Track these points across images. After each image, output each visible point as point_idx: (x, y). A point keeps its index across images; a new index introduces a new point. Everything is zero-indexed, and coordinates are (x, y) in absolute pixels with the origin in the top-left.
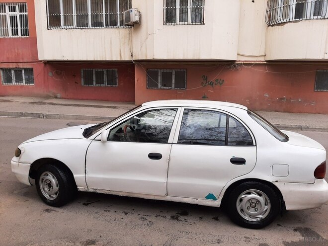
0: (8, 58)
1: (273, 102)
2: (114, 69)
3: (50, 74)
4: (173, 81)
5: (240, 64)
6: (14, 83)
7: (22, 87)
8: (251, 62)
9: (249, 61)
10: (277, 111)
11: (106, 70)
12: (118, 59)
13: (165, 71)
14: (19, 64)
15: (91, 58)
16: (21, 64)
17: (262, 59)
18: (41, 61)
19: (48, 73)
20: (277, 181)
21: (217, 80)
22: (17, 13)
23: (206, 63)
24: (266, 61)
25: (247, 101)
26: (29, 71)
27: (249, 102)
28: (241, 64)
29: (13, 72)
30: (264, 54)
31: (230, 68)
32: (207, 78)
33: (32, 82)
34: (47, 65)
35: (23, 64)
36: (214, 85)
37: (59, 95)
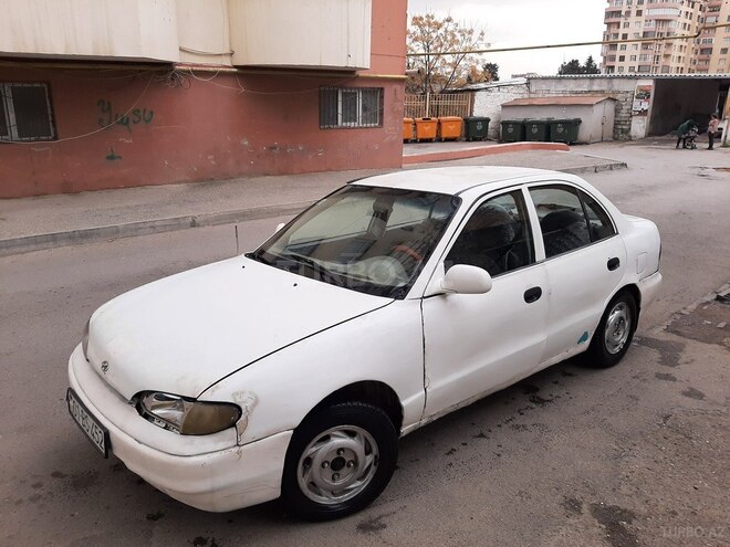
1: (258, 156)
4: (12, 118)
5: (184, 71)
8: (206, 69)
9: (201, 66)
10: (268, 175)
17: (227, 62)
21: (136, 112)
23: (103, 67)
24: (235, 67)
25: (210, 157)
27: (215, 159)
28: (188, 72)
30: (229, 52)
31: (165, 81)
32: (110, 108)
36: (131, 124)
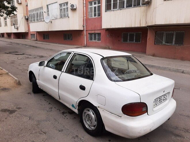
0: (91, 28)
2: (139, 32)
3: (108, 36)
4: (174, 39)
6: (93, 41)
7: (96, 42)
11: (135, 33)
12: (139, 26)
13: (168, 32)
14: (95, 31)
15: (124, 26)
16: (96, 31)
18: (104, 29)
19: (107, 36)
20: (99, 107)
22: (97, 5)
26: (99, 34)
29: (93, 35)
33: (100, 40)
34: (107, 31)
35: (97, 31)
37: (110, 47)
